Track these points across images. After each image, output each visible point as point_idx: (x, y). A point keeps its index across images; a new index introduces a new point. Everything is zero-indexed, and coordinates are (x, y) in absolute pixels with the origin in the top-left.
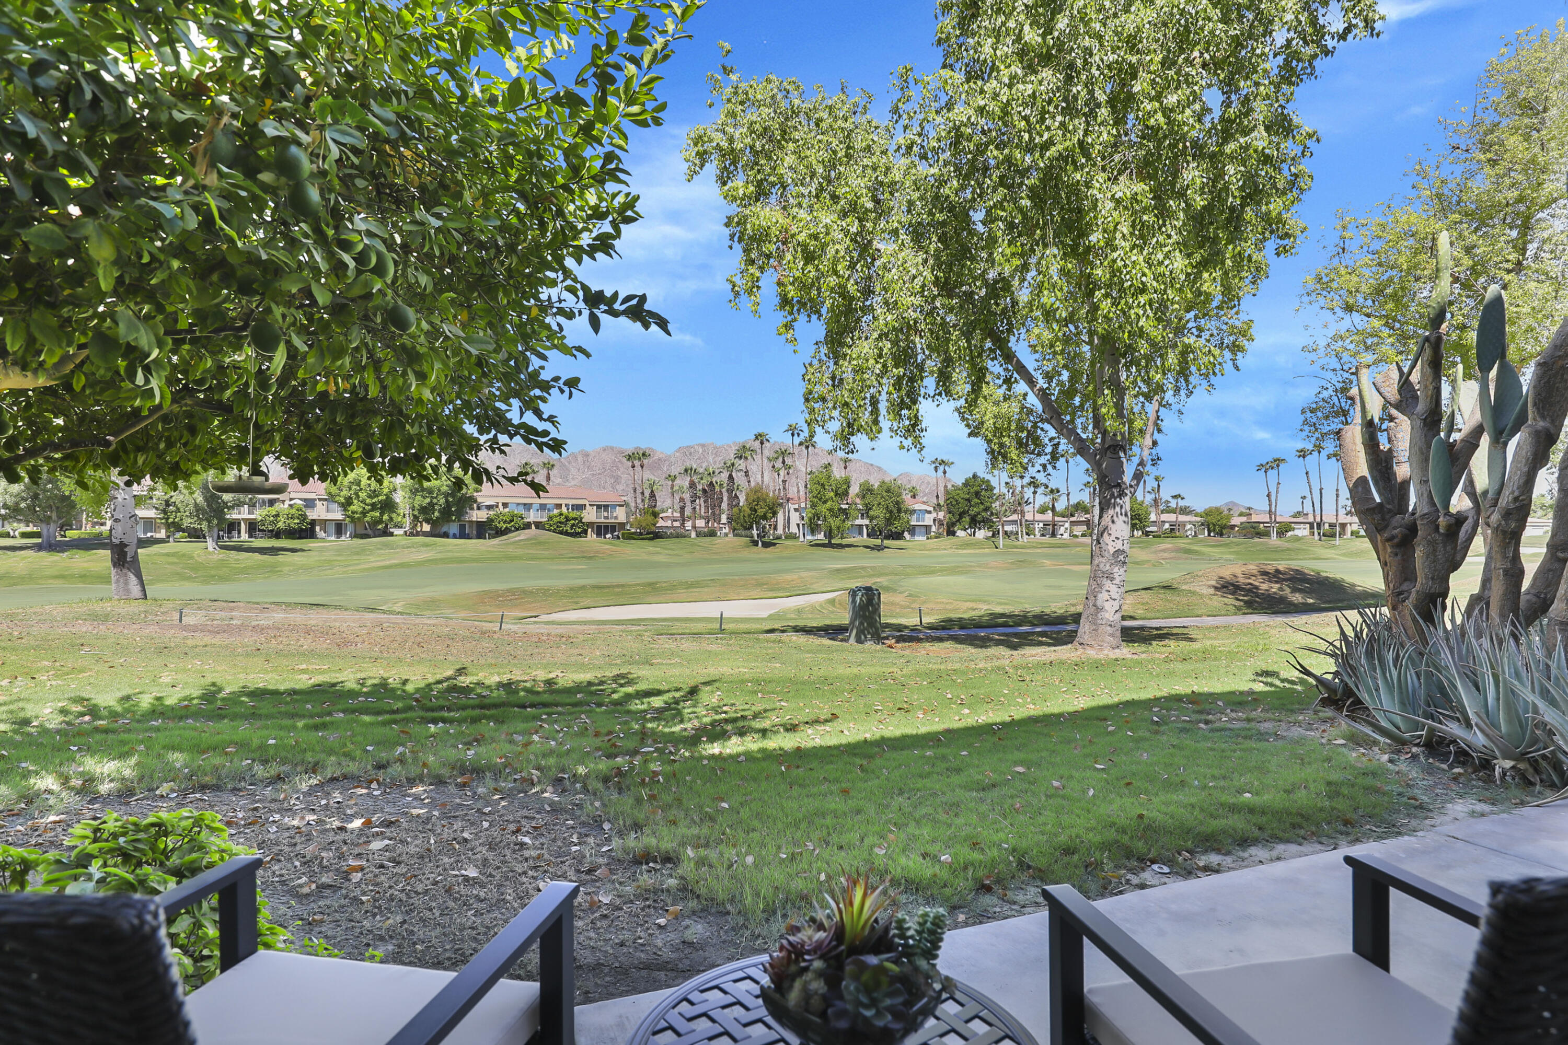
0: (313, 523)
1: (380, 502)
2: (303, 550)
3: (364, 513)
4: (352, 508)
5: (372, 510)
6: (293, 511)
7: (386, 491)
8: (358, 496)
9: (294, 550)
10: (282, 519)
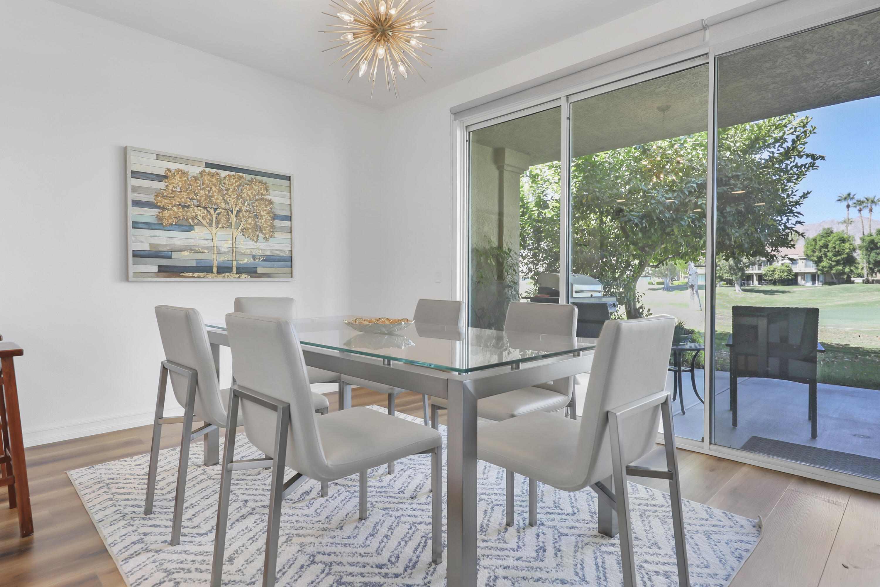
0: (797, 275)
1: (843, 259)
2: (788, 292)
3: (831, 267)
4: (823, 264)
5: (836, 265)
6: (784, 268)
7: (847, 251)
8: (826, 256)
9: (783, 292)
10: (777, 273)
